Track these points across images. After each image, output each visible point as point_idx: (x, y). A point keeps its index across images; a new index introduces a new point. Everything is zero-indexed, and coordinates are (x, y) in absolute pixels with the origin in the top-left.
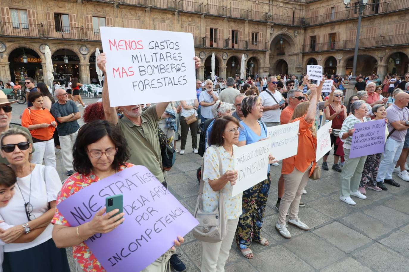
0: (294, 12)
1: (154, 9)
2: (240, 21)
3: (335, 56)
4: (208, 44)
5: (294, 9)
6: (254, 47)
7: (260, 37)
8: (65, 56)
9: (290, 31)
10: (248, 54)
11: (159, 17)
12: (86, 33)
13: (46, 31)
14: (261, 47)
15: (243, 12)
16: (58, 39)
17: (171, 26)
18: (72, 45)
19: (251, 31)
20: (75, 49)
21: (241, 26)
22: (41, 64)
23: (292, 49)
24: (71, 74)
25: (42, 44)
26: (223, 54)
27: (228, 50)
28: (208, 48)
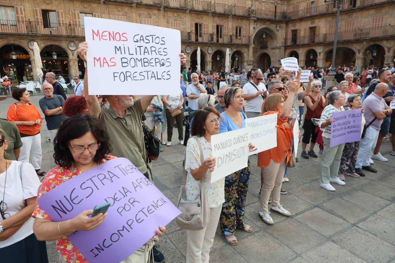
0: (276, 7)
1: (140, 4)
2: (224, 16)
3: (315, 49)
4: (193, 38)
5: (275, 4)
6: (238, 42)
7: (244, 31)
8: (53, 52)
9: (272, 25)
10: (232, 48)
11: (146, 13)
12: (74, 29)
13: (34, 27)
14: (244, 41)
15: (226, 7)
16: (46, 36)
17: (157, 22)
18: (60, 41)
19: (235, 26)
20: (64, 45)
21: (225, 21)
22: (30, 60)
23: (275, 43)
24: (60, 70)
25: (30, 41)
26: (208, 49)
27: (213, 44)
28: (193, 43)
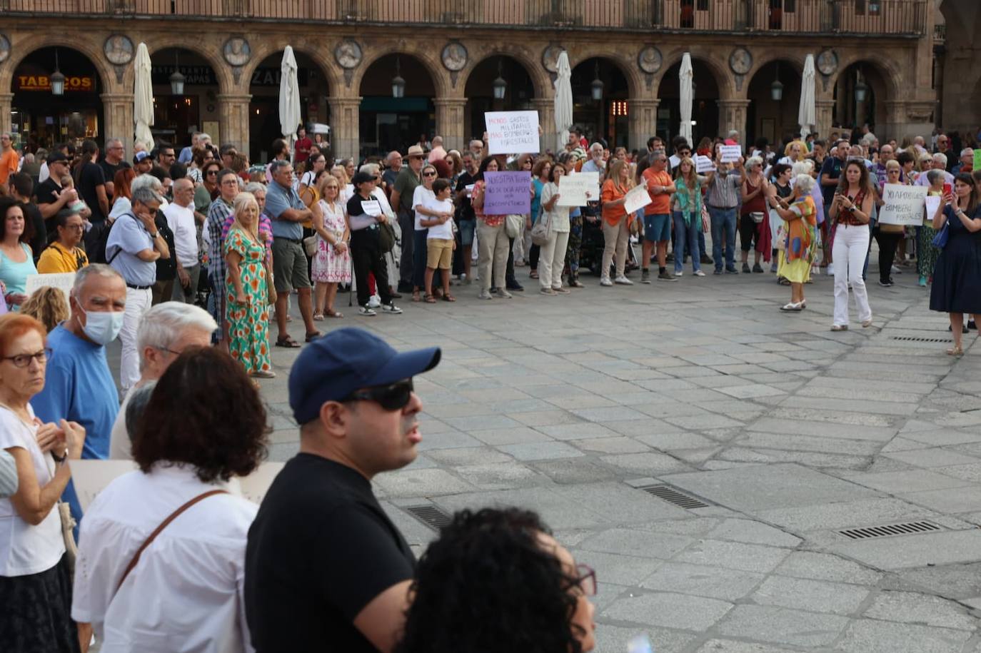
4: (672, 17)
6: (866, 25)
8: (176, 72)
10: (838, 50)
14: (895, 22)
16: (163, 19)
18: (201, 36)
20: (210, 47)
22: (101, 99)
25: (113, 35)
26: (732, 54)
27: (754, 36)
28: (671, 34)
